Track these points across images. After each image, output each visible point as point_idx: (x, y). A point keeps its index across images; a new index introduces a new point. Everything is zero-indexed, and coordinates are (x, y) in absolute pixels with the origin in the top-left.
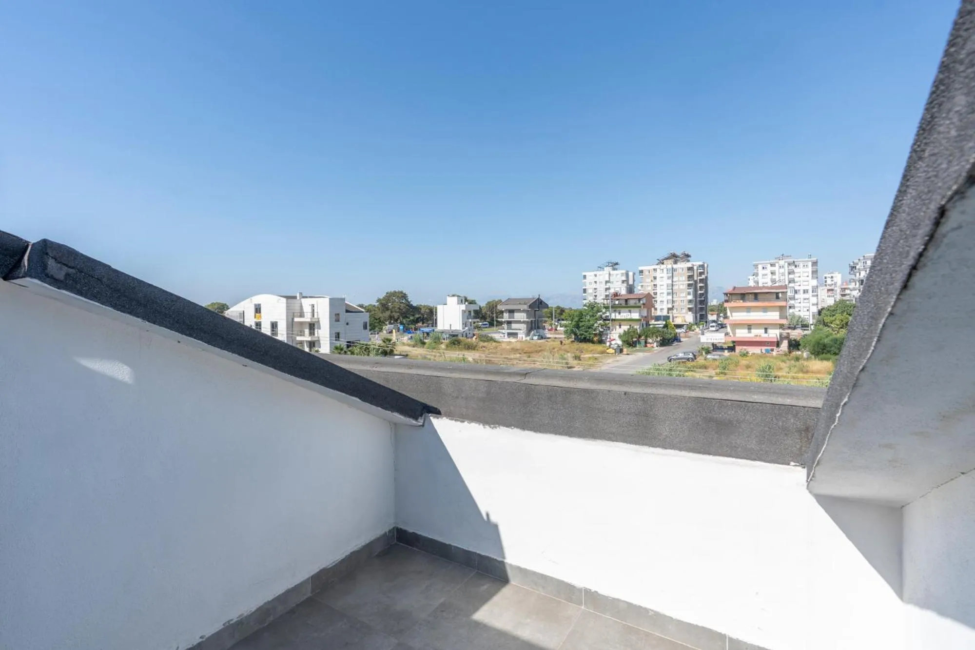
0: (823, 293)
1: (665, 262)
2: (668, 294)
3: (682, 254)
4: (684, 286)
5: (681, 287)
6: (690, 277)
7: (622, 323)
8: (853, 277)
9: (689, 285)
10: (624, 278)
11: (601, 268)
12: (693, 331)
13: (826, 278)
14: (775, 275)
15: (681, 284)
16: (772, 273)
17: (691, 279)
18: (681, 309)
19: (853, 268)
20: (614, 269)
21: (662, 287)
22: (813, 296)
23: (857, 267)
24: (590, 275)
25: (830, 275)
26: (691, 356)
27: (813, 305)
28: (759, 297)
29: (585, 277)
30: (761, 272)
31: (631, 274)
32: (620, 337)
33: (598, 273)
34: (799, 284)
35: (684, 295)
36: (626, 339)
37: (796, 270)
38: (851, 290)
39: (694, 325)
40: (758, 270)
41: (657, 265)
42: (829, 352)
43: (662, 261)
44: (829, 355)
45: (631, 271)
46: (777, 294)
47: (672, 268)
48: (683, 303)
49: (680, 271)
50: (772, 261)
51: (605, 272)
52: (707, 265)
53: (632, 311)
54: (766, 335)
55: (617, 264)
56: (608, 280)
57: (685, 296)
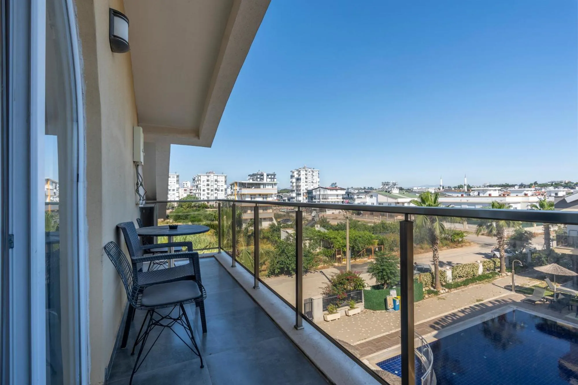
0: (181, 191)
8: (194, 184)
13: (184, 184)
19: (194, 180)
22: (177, 192)
23: (196, 180)
25: (186, 183)
27: (177, 197)
34: (170, 186)
38: (193, 190)
42: (181, 219)
44: (181, 220)
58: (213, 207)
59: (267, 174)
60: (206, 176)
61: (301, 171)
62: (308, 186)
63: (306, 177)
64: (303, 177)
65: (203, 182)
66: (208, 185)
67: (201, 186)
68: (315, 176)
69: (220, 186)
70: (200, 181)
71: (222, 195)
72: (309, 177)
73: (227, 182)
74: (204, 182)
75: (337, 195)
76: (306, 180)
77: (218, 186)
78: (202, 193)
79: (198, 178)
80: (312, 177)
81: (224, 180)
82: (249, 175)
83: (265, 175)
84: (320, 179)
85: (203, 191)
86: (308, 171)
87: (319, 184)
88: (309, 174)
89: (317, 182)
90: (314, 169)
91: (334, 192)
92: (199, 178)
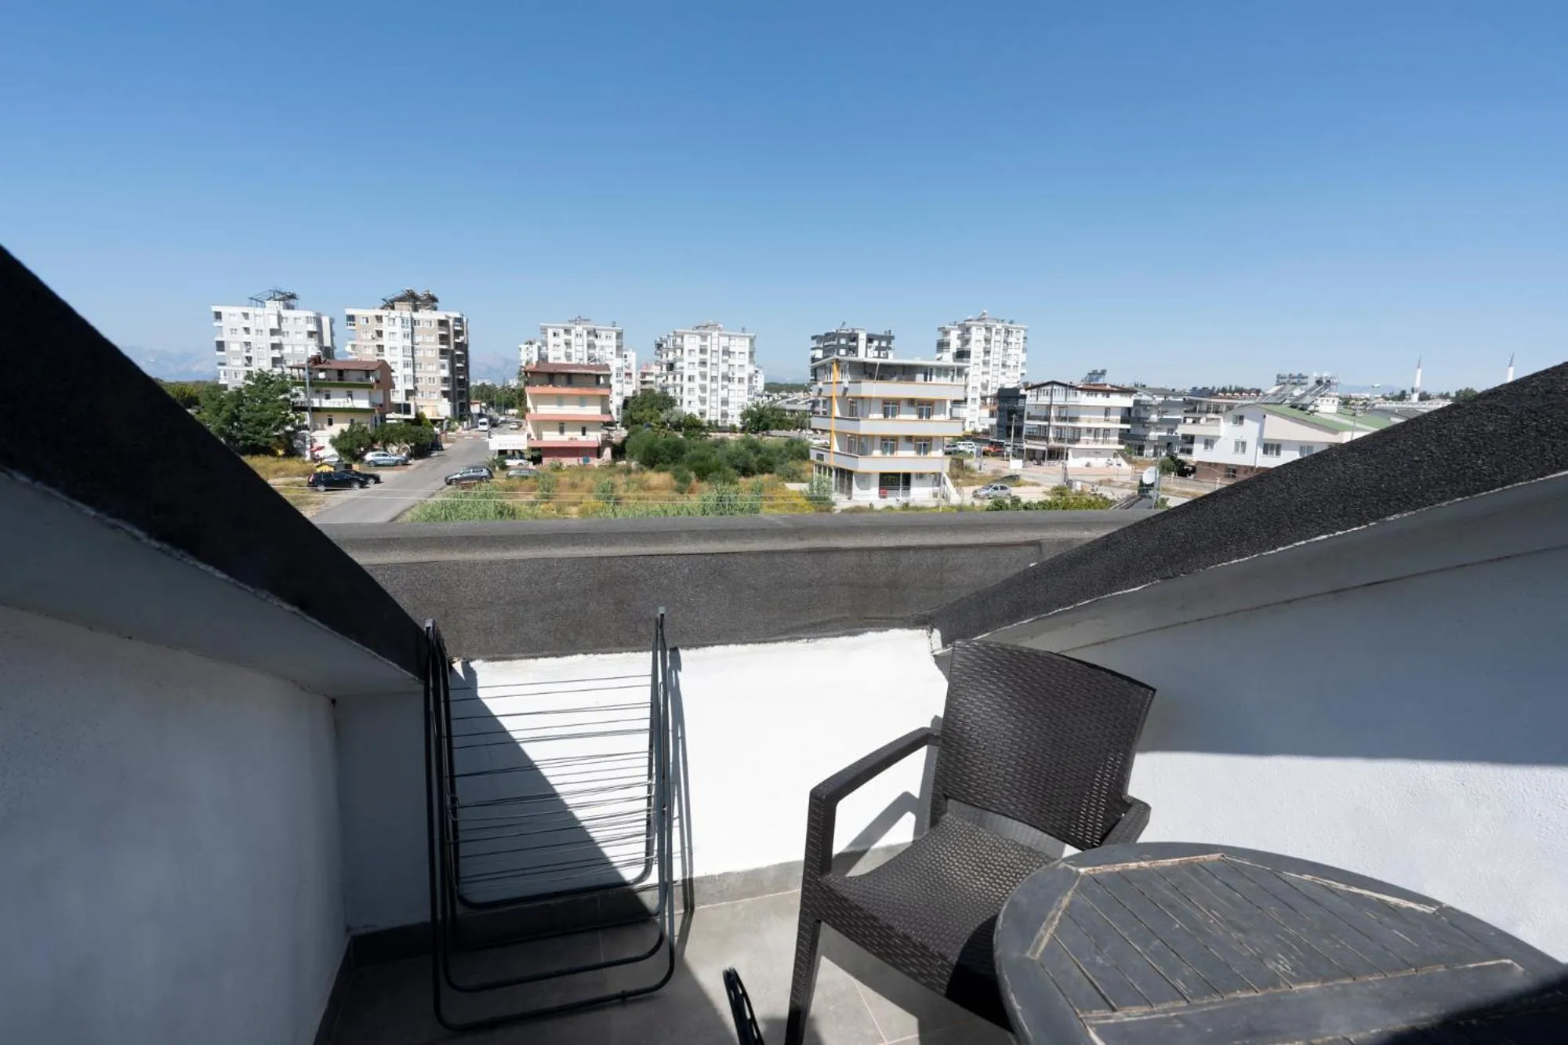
0: (624, 377)
1: (397, 305)
2: (406, 365)
3: (425, 295)
4: (434, 352)
5: (429, 354)
6: (444, 339)
7: (335, 417)
8: (659, 358)
9: (443, 352)
10: (312, 327)
11: (258, 301)
12: (453, 430)
14: (571, 348)
15: (428, 350)
16: (566, 344)
17: (445, 341)
18: (430, 392)
19: (659, 346)
20: (289, 307)
21: (393, 351)
22: (617, 381)
23: (667, 346)
24: (232, 315)
26: (485, 473)
27: (620, 394)
28: (575, 380)
29: (218, 315)
30: (551, 340)
31: (325, 321)
32: (334, 442)
33: (250, 311)
35: (434, 368)
36: (347, 447)
37: (597, 342)
38: (656, 377)
39: (454, 421)
40: (547, 337)
41: (382, 308)
43: (390, 304)
44: (663, 465)
45: (327, 316)
46: (598, 377)
47: (412, 319)
48: (434, 382)
49: (427, 325)
50: (568, 325)
51: (266, 311)
52: (467, 320)
53: (354, 394)
54: (584, 438)
55: (292, 297)
56: (277, 327)
57: (436, 371)
58: (717, 426)
59: (868, 335)
60: (698, 337)
61: (974, 329)
62: (989, 377)
63: (985, 348)
64: (976, 347)
65: (690, 354)
66: (703, 363)
67: (685, 364)
68: (1013, 346)
69: (737, 366)
70: (679, 351)
71: (741, 393)
72: (997, 350)
73: (755, 355)
74: (692, 353)
75: (1107, 411)
76: (987, 358)
77: (730, 365)
78: (686, 384)
79: (674, 341)
80: (1005, 350)
81: (747, 350)
82: (813, 338)
83: (862, 337)
84: (1027, 358)
85: (690, 379)
86: (994, 330)
87: (1024, 371)
88: (998, 338)
89: (1020, 365)
90: (1011, 322)
91: (1100, 400)
92: (679, 340)
